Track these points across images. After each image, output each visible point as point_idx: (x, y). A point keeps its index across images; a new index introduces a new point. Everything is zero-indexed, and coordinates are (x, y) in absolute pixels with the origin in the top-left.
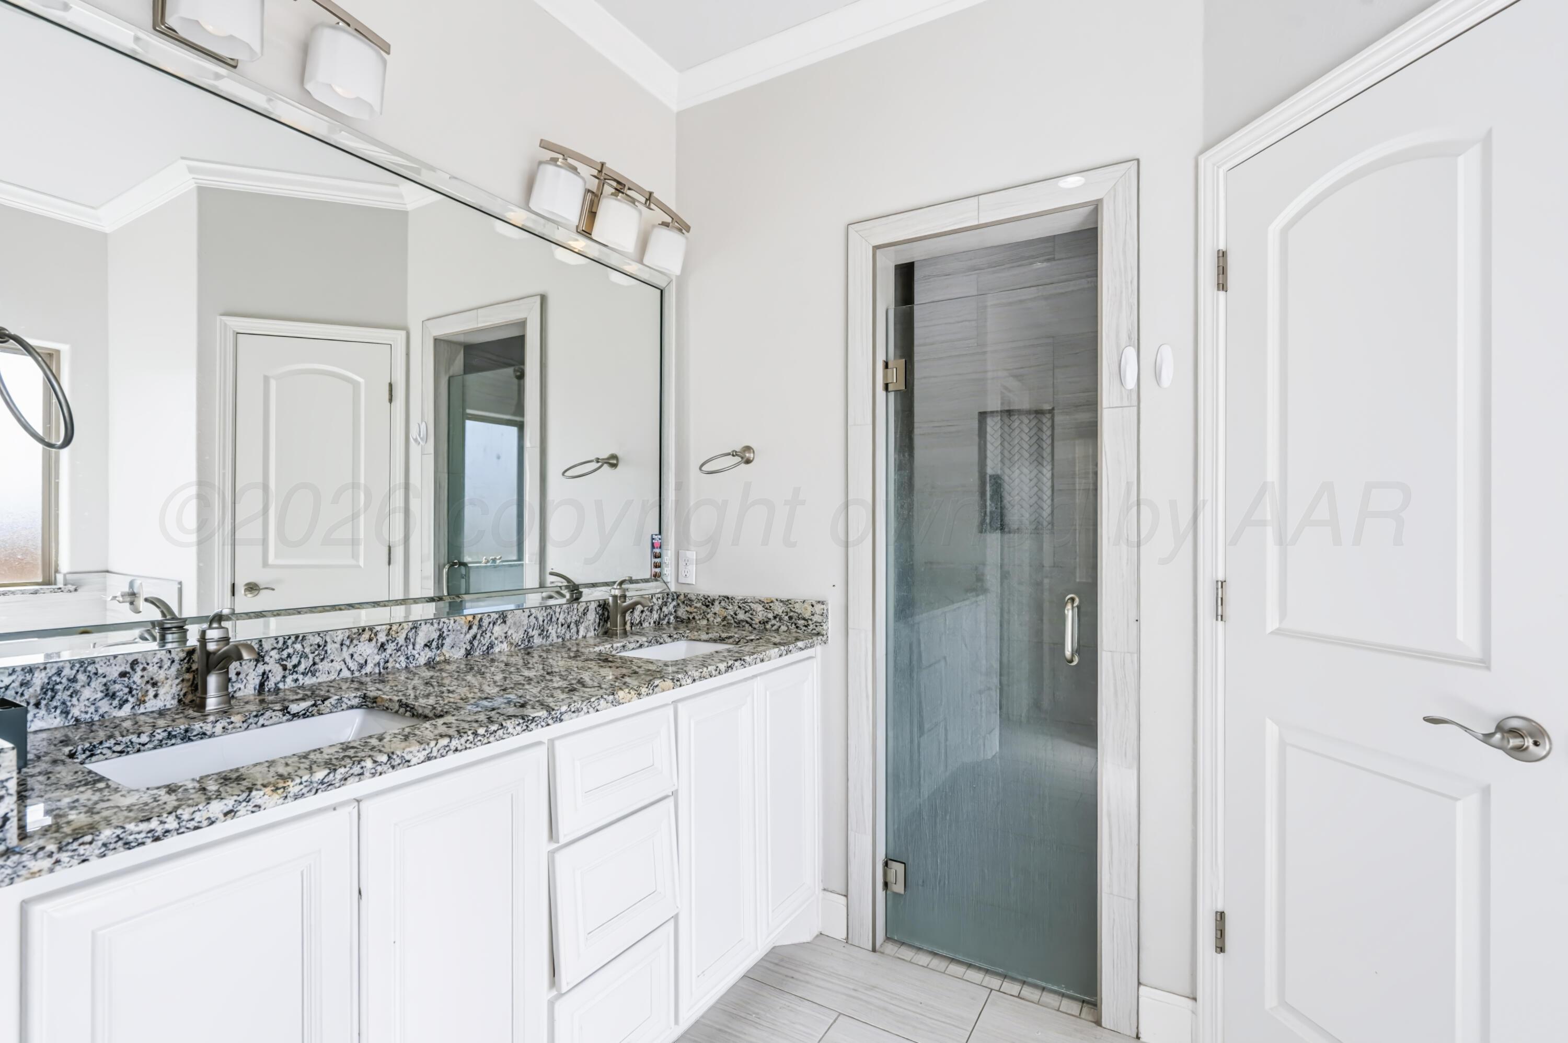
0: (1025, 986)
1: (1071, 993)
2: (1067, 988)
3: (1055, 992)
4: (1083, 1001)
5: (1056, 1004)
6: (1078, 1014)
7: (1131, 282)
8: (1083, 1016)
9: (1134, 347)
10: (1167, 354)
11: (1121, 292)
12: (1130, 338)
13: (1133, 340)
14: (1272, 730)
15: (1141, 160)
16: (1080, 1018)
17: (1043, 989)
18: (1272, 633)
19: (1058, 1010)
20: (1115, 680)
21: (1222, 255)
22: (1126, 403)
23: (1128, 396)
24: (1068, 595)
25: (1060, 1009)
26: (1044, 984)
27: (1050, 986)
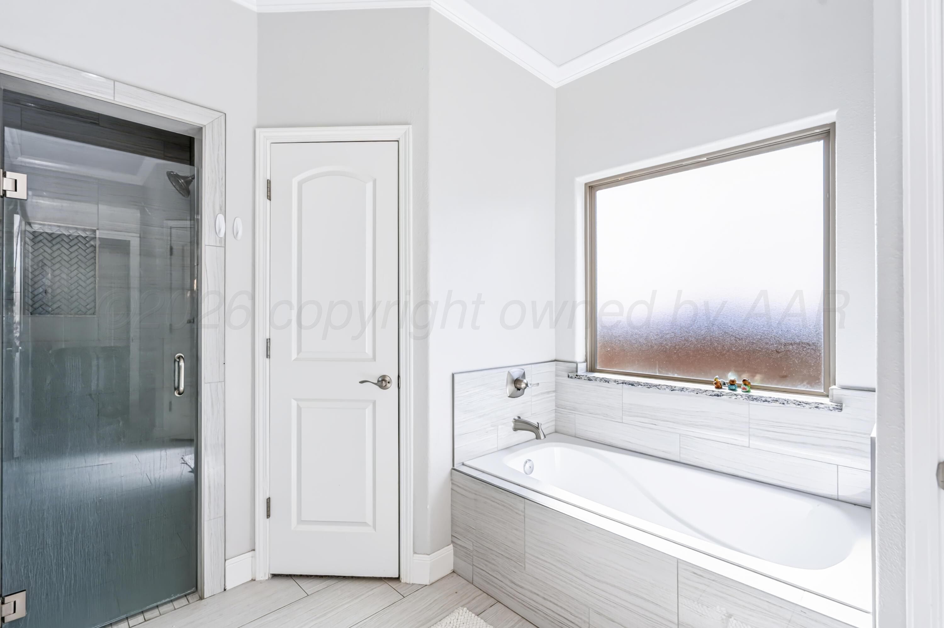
0: (144, 614)
1: (179, 595)
2: (175, 595)
3: (165, 603)
4: (186, 596)
5: (172, 608)
6: (188, 603)
7: (222, 179)
8: (191, 601)
9: (223, 214)
10: (239, 222)
11: (216, 183)
12: (221, 209)
13: (222, 211)
14: (294, 403)
15: (226, 114)
16: (190, 604)
17: (157, 607)
18: (294, 360)
19: (175, 609)
20: (212, 399)
21: (269, 182)
22: (218, 244)
23: (220, 241)
24: (176, 354)
25: (176, 608)
26: (155, 604)
27: (159, 603)
